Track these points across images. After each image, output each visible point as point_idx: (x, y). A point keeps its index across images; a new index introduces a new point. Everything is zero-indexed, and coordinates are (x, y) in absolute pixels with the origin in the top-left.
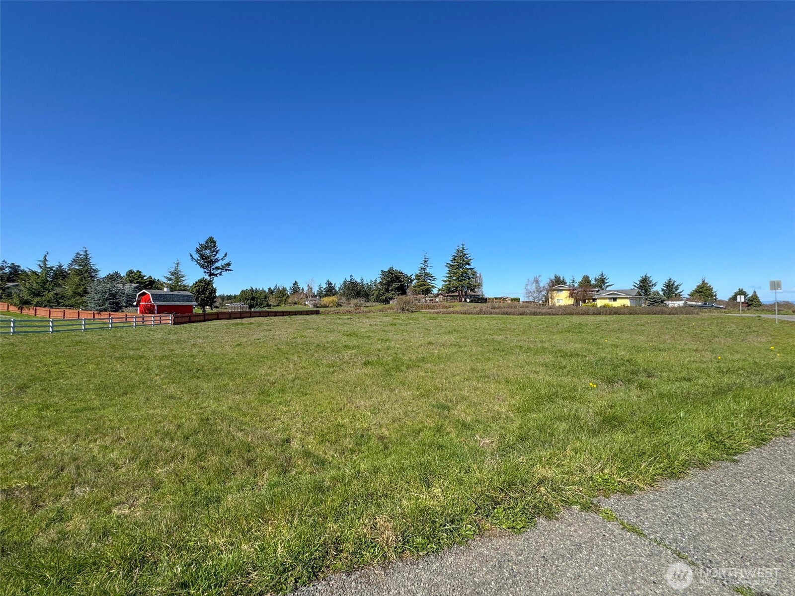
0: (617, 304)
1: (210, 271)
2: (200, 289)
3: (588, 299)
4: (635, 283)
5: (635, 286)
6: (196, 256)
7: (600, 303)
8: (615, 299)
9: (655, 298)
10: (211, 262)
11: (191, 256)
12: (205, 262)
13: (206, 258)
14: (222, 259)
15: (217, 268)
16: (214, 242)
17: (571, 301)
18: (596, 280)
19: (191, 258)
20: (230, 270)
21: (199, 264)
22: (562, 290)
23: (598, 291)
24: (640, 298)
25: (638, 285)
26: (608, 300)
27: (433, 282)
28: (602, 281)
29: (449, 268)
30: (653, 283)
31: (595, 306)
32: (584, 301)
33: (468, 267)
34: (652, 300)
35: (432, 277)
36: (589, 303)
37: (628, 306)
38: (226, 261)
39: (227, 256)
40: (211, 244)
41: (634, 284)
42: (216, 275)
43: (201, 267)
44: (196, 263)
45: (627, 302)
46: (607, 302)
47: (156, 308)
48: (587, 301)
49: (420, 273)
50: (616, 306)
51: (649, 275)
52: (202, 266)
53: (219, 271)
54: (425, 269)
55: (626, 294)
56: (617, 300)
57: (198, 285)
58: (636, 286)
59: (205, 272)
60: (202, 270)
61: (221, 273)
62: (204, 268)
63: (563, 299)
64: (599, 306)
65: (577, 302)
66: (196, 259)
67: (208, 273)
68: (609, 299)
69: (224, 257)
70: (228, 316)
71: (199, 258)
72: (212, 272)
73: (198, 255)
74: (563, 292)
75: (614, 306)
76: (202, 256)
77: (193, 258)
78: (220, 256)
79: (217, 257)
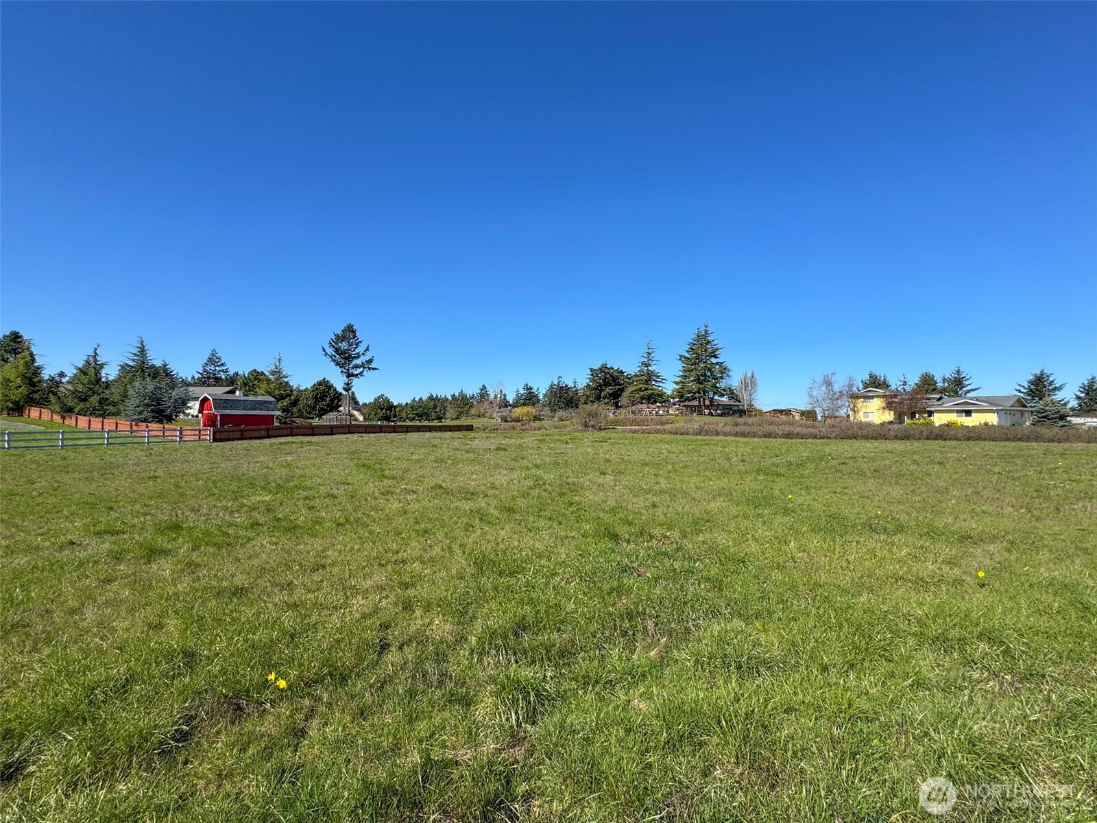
0: (975, 420)
1: (348, 370)
2: (318, 394)
3: (920, 412)
4: (1021, 386)
5: (1020, 391)
6: (330, 351)
7: (939, 419)
8: (968, 413)
9: (1046, 411)
10: (349, 359)
11: (324, 350)
12: (342, 358)
13: (342, 354)
14: (363, 354)
15: (356, 367)
16: (354, 332)
17: (889, 416)
18: (944, 380)
19: (324, 353)
20: (375, 369)
21: (334, 361)
22: (872, 397)
23: (940, 399)
24: (1022, 412)
25: (1026, 388)
26: (955, 414)
27: (660, 384)
28: (957, 384)
29: (683, 362)
30: (1057, 386)
31: (930, 424)
32: (912, 416)
33: (714, 360)
34: (1040, 415)
35: (658, 377)
36: (920, 420)
37: (993, 425)
38: (367, 357)
39: (369, 348)
40: (349, 332)
41: (1018, 388)
42: (356, 375)
43: (336, 365)
44: (330, 359)
45: (993, 419)
46: (953, 417)
47: (219, 418)
48: (917, 416)
49: (640, 371)
50: (970, 425)
51: (1047, 371)
52: (338, 364)
53: (361, 369)
54: (647, 365)
55: (992, 404)
56: (973, 414)
57: (317, 389)
58: (1023, 390)
59: (342, 372)
60: (338, 369)
61: (362, 372)
62: (341, 367)
63: (874, 412)
64: (937, 425)
65: (899, 418)
66: (330, 354)
67: (345, 373)
68: (958, 412)
69: (366, 351)
70: (329, 431)
71: (333, 353)
72: (351, 371)
73: (333, 349)
74: (875, 399)
75: (966, 424)
76: (337, 350)
77: (326, 354)
78: (360, 349)
79: (357, 351)
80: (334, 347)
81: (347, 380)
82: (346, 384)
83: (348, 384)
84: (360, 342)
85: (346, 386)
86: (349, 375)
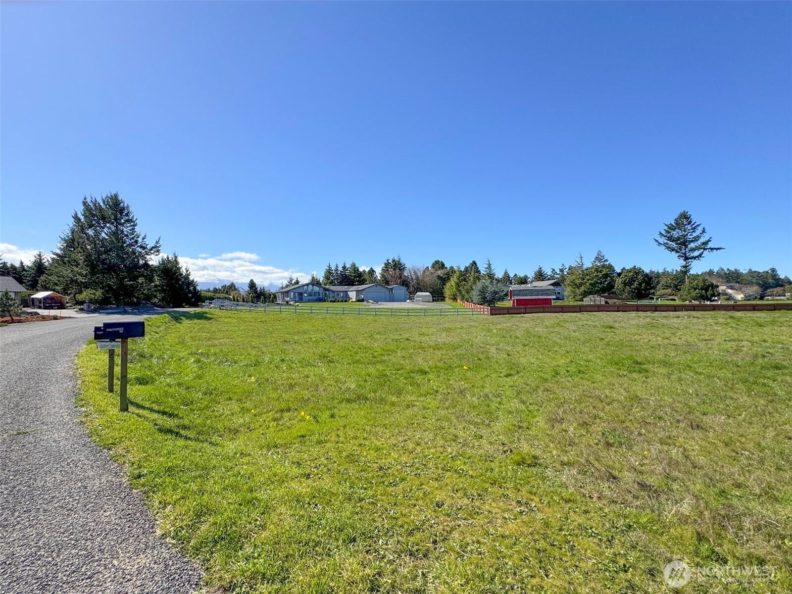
1: (685, 254)
6: (662, 240)
10: (685, 244)
12: (677, 244)
14: (700, 236)
15: (693, 250)
16: (689, 218)
21: (668, 248)
38: (702, 240)
39: (706, 231)
42: (694, 258)
43: (672, 251)
47: (515, 301)
53: (700, 251)
59: (678, 256)
60: (674, 255)
61: (701, 254)
62: (676, 252)
67: (682, 257)
69: (701, 234)
71: (666, 241)
72: (687, 255)
73: (664, 238)
76: (670, 239)
78: (698, 232)
79: (695, 235)
80: (665, 236)
81: (684, 263)
82: (684, 267)
83: (685, 267)
84: (698, 225)
85: (683, 269)
86: (686, 259)
